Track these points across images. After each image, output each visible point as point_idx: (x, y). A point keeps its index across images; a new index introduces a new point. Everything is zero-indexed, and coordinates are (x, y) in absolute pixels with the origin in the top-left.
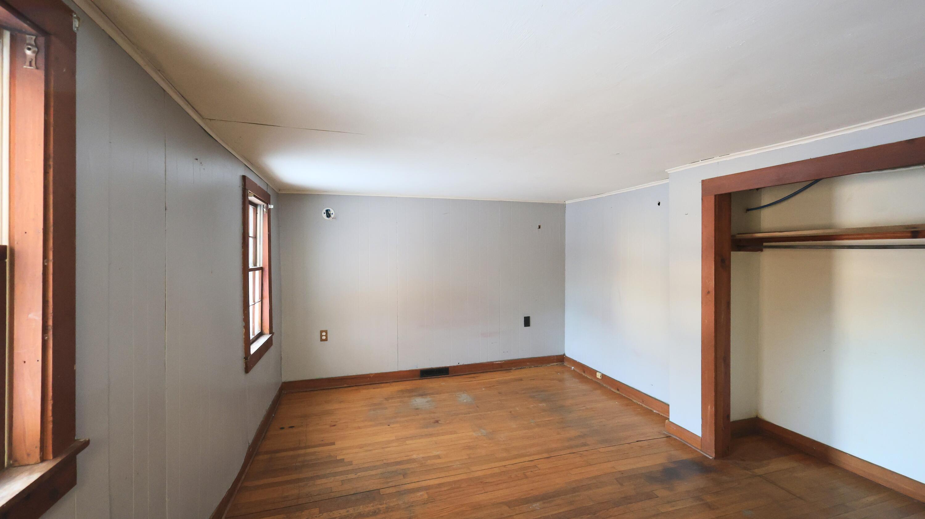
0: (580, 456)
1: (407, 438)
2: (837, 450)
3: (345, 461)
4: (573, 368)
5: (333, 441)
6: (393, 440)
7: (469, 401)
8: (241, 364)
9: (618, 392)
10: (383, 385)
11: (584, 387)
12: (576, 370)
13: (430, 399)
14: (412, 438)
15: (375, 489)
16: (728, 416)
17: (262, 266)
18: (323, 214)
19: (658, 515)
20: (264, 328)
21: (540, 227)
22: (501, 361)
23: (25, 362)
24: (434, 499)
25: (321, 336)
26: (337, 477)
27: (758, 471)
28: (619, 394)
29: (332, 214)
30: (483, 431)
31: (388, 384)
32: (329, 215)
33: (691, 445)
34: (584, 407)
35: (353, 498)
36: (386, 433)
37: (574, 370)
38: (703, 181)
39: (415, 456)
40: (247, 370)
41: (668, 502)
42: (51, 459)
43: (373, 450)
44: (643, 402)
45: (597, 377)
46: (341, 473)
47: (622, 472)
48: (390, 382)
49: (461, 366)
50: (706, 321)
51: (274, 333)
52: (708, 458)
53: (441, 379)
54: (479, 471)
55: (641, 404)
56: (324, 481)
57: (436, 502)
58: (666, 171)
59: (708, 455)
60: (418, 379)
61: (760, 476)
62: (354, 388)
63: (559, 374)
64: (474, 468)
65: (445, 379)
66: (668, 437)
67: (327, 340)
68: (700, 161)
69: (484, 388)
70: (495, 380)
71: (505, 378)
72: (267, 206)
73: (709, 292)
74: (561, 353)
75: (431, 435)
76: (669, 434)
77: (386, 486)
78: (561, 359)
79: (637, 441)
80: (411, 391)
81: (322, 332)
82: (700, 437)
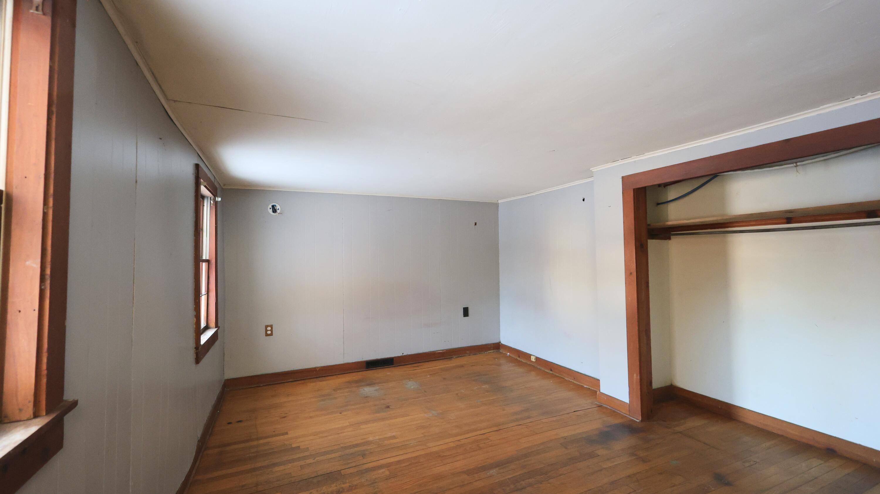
0: (526, 427)
1: (361, 423)
2: (737, 406)
3: (301, 447)
4: (508, 354)
5: (286, 432)
6: (347, 426)
7: (416, 387)
8: (191, 355)
9: (551, 372)
10: (329, 378)
11: (520, 370)
12: (511, 355)
13: (378, 388)
14: (367, 422)
15: (336, 470)
16: (651, 383)
17: (208, 259)
18: (269, 209)
19: (601, 470)
20: (209, 322)
21: (476, 224)
22: (442, 350)
23: (20, 311)
24: (396, 474)
25: (266, 331)
26: (296, 463)
27: (677, 429)
28: (552, 374)
29: (278, 209)
30: (433, 412)
31: (335, 377)
32: (274, 211)
33: (620, 411)
34: (523, 386)
35: (315, 480)
36: (339, 420)
37: (509, 356)
38: (623, 177)
39: (371, 439)
40: (198, 360)
41: (608, 459)
42: (43, 416)
43: (328, 436)
44: (574, 379)
45: (532, 360)
46: (299, 459)
47: (565, 438)
48: (336, 375)
49: (405, 356)
50: (630, 299)
51: (219, 327)
52: (636, 421)
53: (387, 369)
54: (434, 447)
55: (572, 381)
56: (282, 468)
57: (398, 477)
58: (591, 169)
59: (635, 418)
60: (364, 371)
61: (681, 433)
62: (300, 382)
63: (496, 359)
64: (431, 444)
65: (390, 369)
66: (600, 406)
67: (272, 335)
68: (620, 160)
69: (429, 375)
70: (437, 367)
71: (447, 366)
72: (215, 198)
73: (631, 273)
74: (496, 341)
75: (383, 419)
76: (600, 404)
77: (347, 466)
78: (498, 346)
79: (575, 411)
80: (357, 382)
81: (267, 327)
82: (628, 403)
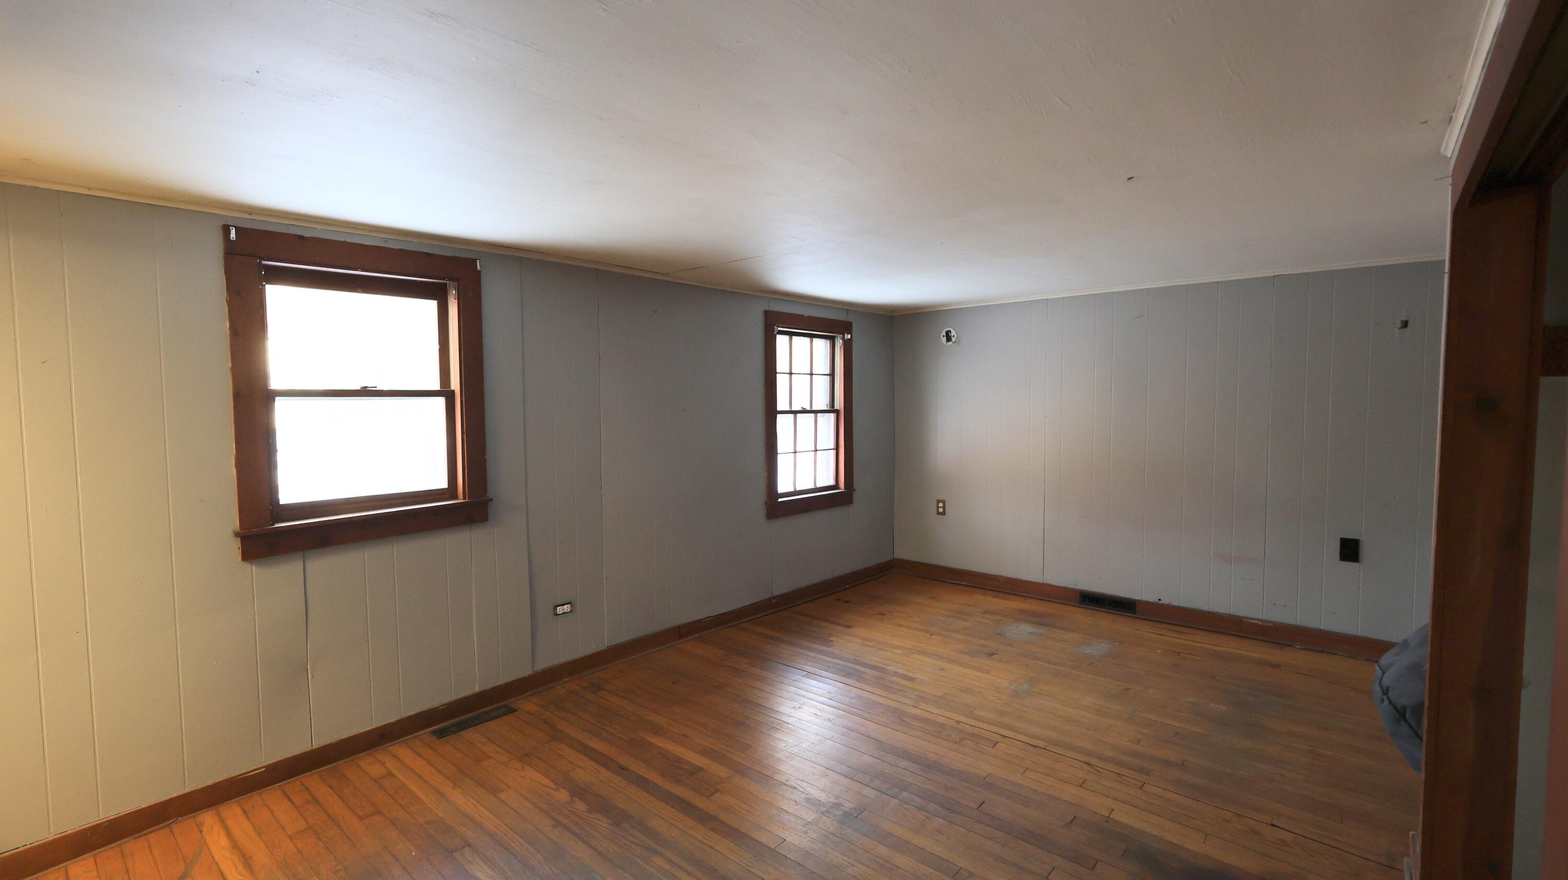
1: (923, 652)
8: (754, 509)
10: (1013, 597)
17: (837, 409)
18: (943, 337)
20: (840, 482)
22: (1262, 621)
25: (938, 507)
29: (953, 336)
30: (1026, 687)
31: (1021, 598)
32: (949, 338)
40: (770, 516)
48: (1028, 597)
51: (856, 490)
60: (1072, 605)
62: (972, 589)
67: (945, 514)
72: (843, 336)
75: (953, 661)
79: (1272, 825)
81: (938, 501)
